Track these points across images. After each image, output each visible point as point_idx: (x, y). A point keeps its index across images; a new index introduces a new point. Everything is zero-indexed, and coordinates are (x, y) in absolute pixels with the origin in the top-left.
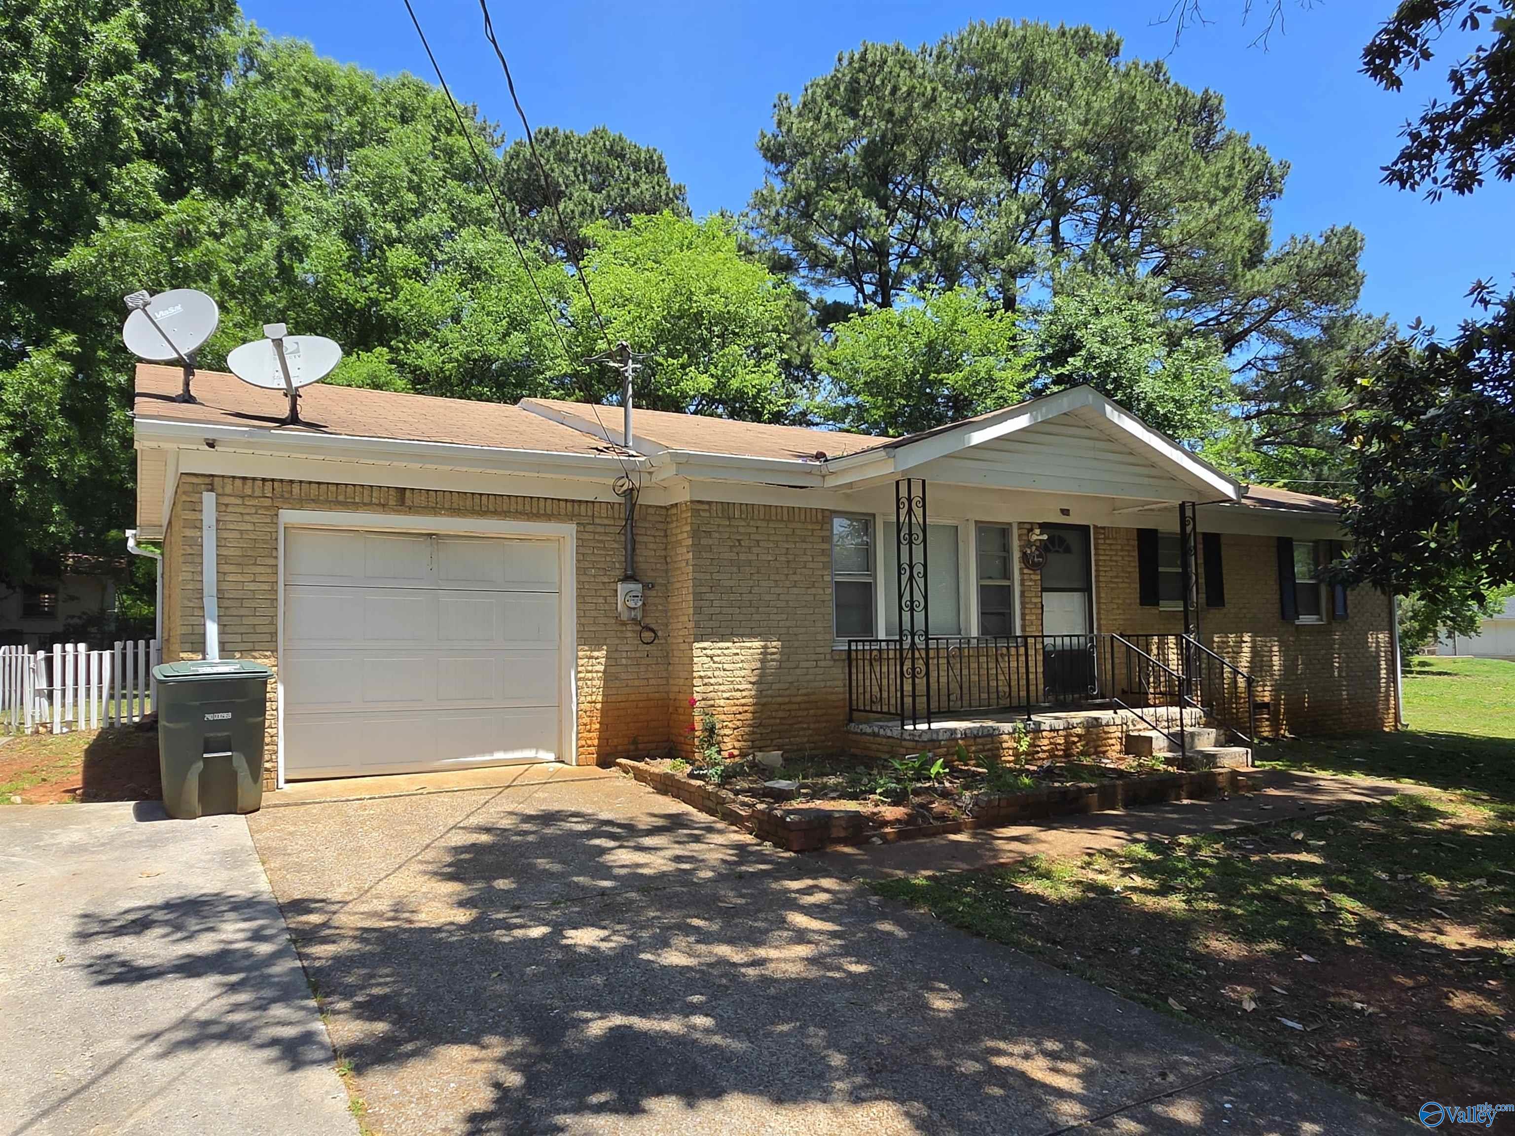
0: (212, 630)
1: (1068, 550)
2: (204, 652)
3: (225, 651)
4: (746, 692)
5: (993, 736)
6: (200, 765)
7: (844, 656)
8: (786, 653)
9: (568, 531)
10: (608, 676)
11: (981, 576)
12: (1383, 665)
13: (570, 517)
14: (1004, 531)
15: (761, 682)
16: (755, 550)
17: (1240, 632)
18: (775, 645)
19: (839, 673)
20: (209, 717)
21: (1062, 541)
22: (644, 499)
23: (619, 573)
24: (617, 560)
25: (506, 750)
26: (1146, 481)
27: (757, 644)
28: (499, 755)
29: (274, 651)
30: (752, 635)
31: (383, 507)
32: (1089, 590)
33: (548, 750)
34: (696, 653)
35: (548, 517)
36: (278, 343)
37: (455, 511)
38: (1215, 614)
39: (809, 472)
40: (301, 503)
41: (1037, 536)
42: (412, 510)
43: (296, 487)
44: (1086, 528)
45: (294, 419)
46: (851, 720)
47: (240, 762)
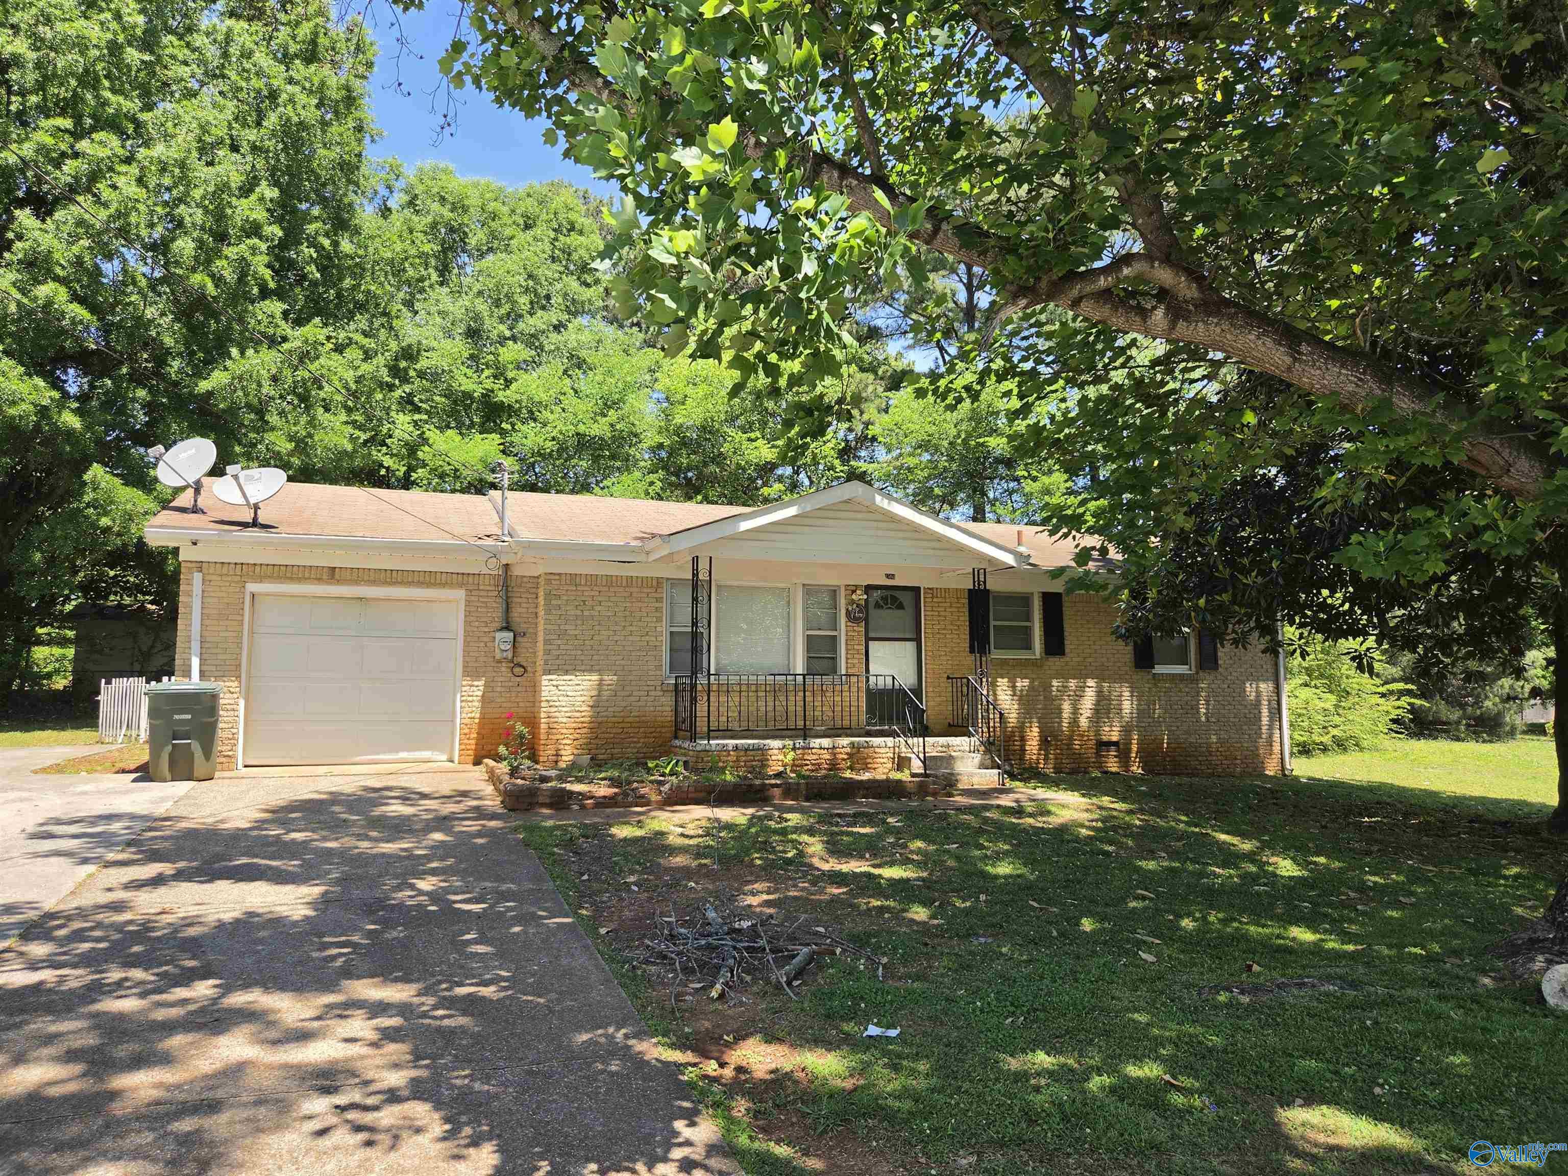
0: (195, 662)
1: (901, 607)
2: (190, 677)
3: (202, 675)
4: (584, 712)
5: (763, 750)
6: (170, 748)
7: (672, 688)
8: (622, 684)
9: (459, 594)
10: (484, 699)
11: (808, 626)
12: (1265, 712)
13: (460, 585)
14: (834, 593)
15: (596, 705)
16: (598, 608)
17: (1082, 676)
18: (609, 678)
19: (668, 701)
20: (176, 717)
21: (894, 599)
22: (517, 571)
23: (497, 625)
24: (496, 614)
25: (408, 751)
26: (932, 552)
27: (595, 677)
28: (403, 755)
29: (238, 677)
30: (591, 671)
31: (319, 580)
32: (918, 640)
33: (442, 751)
34: (544, 683)
35: (443, 585)
36: (236, 477)
37: (373, 582)
38: (1055, 662)
39: (633, 550)
40: (261, 579)
41: (860, 596)
42: (339, 582)
43: (258, 568)
44: (916, 590)
45: (255, 524)
46: (676, 737)
47: (196, 747)
